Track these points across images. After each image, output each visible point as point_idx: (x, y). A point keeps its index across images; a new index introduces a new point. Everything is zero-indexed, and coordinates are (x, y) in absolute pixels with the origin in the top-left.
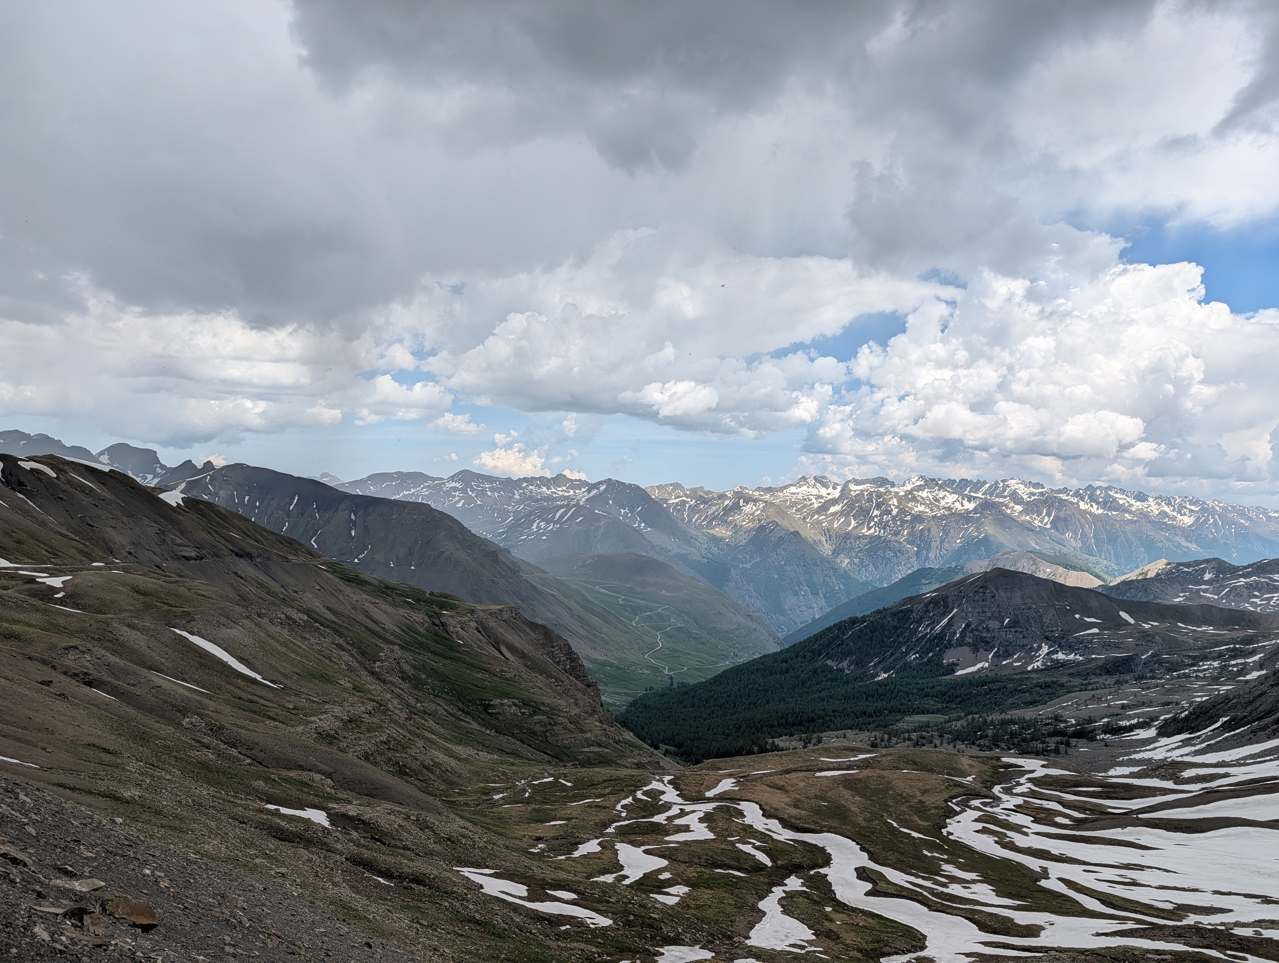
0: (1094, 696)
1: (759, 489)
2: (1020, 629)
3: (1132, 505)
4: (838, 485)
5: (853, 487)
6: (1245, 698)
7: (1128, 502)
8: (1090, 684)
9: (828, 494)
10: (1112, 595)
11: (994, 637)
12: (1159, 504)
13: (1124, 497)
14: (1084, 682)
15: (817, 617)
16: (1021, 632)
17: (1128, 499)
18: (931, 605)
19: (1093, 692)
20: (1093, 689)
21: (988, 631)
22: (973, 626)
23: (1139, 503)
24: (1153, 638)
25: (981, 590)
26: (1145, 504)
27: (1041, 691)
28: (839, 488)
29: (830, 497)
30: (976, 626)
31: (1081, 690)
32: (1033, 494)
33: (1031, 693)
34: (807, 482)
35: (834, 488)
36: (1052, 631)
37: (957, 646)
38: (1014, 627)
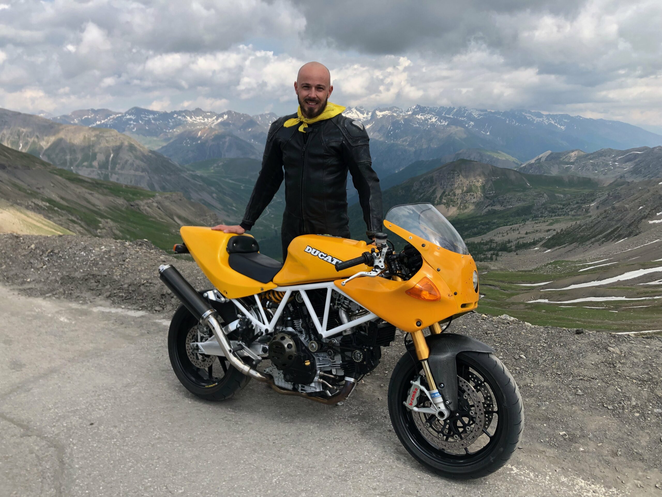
0: (511, 228)
2: (472, 193)
3: (534, 120)
4: (369, 112)
5: (378, 113)
6: (589, 225)
7: (532, 118)
8: (509, 222)
9: (364, 118)
10: (522, 172)
11: (458, 199)
12: (549, 119)
13: (530, 115)
14: (506, 221)
16: (473, 195)
17: (532, 117)
18: (424, 182)
19: (511, 226)
20: (510, 225)
21: (455, 195)
22: (447, 193)
23: (538, 119)
24: (543, 195)
25: (452, 172)
26: (541, 119)
27: (483, 227)
28: (370, 114)
29: (364, 120)
30: (449, 193)
31: (504, 226)
32: (481, 115)
33: (477, 228)
34: (352, 111)
35: (367, 114)
36: (490, 194)
37: (438, 205)
38: (469, 192)
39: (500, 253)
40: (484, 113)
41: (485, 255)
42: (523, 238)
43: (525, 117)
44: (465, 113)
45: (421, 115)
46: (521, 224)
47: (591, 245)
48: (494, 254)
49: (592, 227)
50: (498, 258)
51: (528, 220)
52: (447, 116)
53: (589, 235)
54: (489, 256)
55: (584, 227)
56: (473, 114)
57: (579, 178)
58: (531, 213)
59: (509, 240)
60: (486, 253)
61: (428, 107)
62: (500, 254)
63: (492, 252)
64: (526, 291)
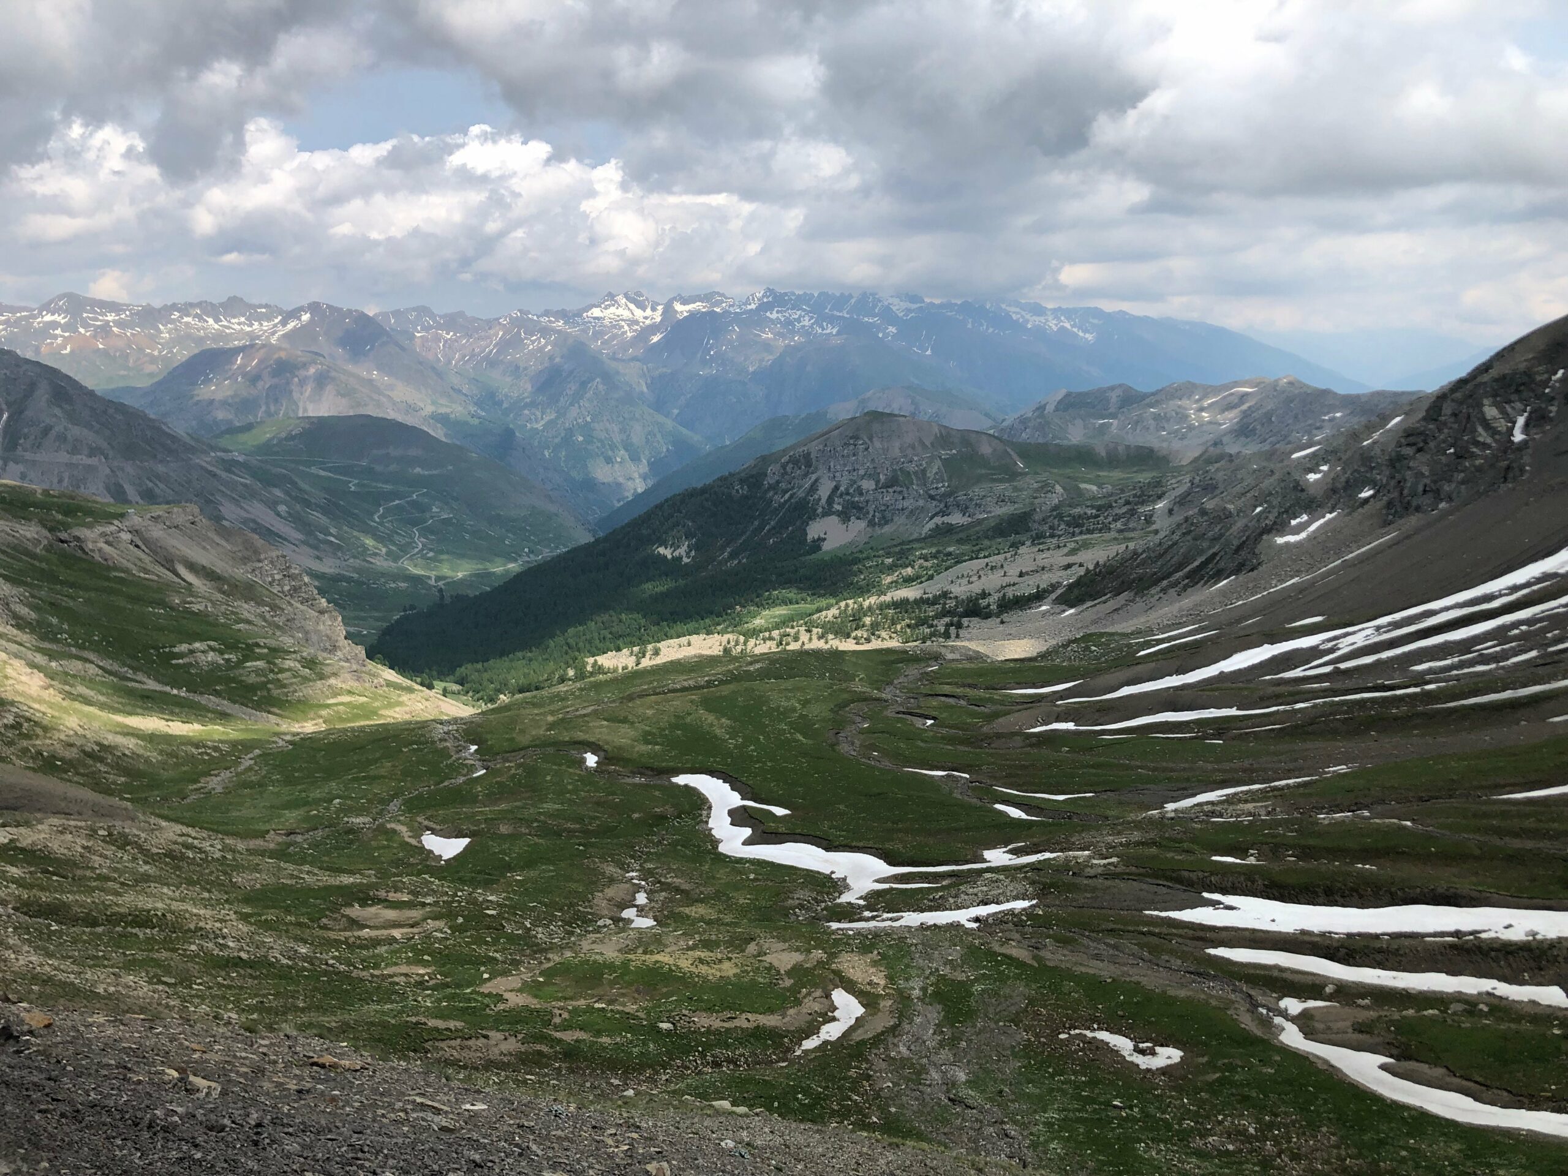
0: (987, 565)
1: (547, 313)
2: (899, 489)
3: (1027, 321)
4: (659, 304)
5: (678, 307)
6: (1154, 551)
7: (1023, 317)
8: (981, 549)
9: (646, 318)
10: (1005, 437)
11: (867, 502)
12: (1058, 319)
13: (1018, 310)
14: (975, 549)
15: (640, 490)
16: (900, 492)
17: (1023, 313)
18: (790, 466)
19: (986, 560)
20: (985, 557)
21: (861, 494)
22: (842, 489)
23: (1037, 318)
24: (1053, 487)
25: (852, 442)
26: (1042, 319)
27: (926, 564)
28: (660, 308)
29: (648, 322)
30: (847, 489)
31: (972, 559)
32: (909, 310)
33: (913, 567)
34: (616, 301)
35: (654, 309)
36: (937, 488)
37: (823, 516)
38: (892, 486)
39: (965, 621)
40: (919, 305)
41: (932, 626)
42: (1014, 585)
43: (1008, 316)
44: (874, 306)
45: (778, 312)
46: (1008, 555)
47: (1161, 595)
48: (952, 625)
49: (1161, 556)
50: (961, 632)
51: (1023, 544)
52: (835, 313)
53: (1155, 573)
54: (942, 629)
55: (1144, 556)
56: (894, 309)
57: (1128, 447)
58: (1028, 530)
59: (983, 590)
60: (935, 622)
61: (793, 294)
62: (966, 624)
63: (947, 620)
64: (1025, 706)
